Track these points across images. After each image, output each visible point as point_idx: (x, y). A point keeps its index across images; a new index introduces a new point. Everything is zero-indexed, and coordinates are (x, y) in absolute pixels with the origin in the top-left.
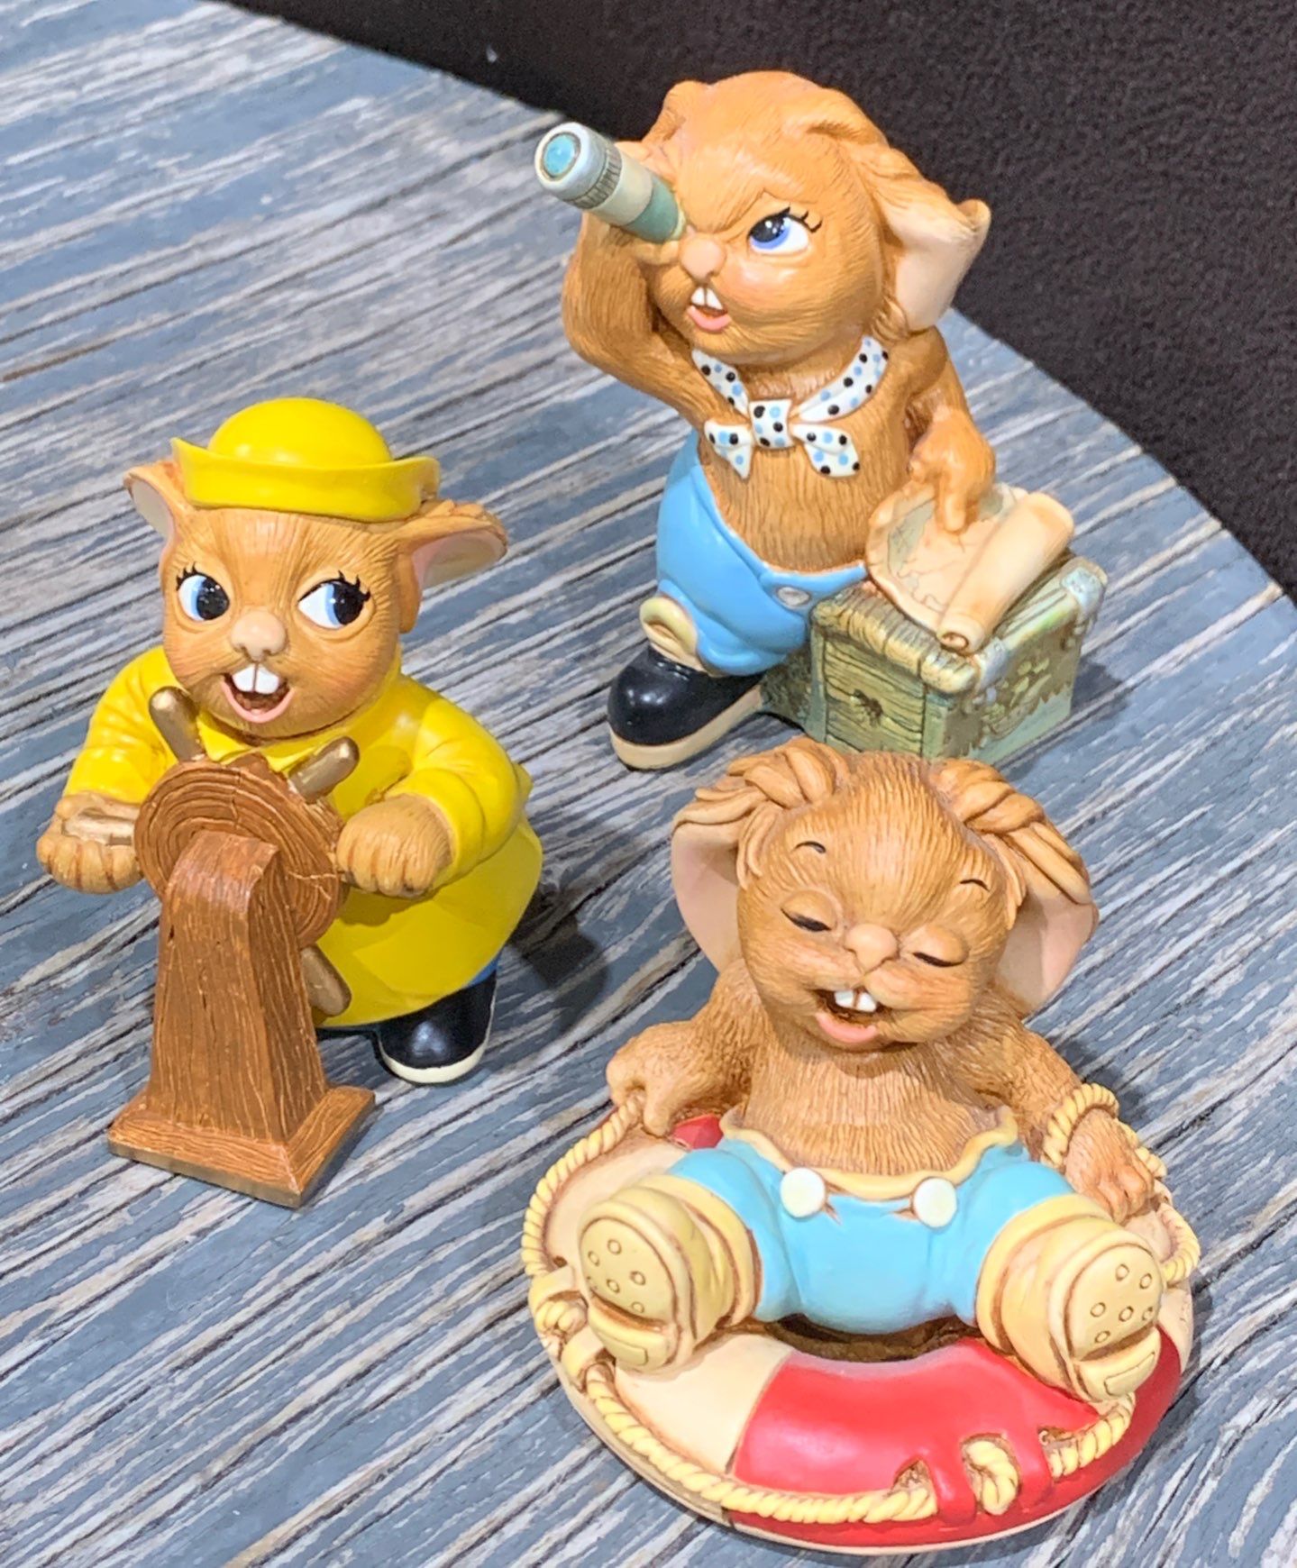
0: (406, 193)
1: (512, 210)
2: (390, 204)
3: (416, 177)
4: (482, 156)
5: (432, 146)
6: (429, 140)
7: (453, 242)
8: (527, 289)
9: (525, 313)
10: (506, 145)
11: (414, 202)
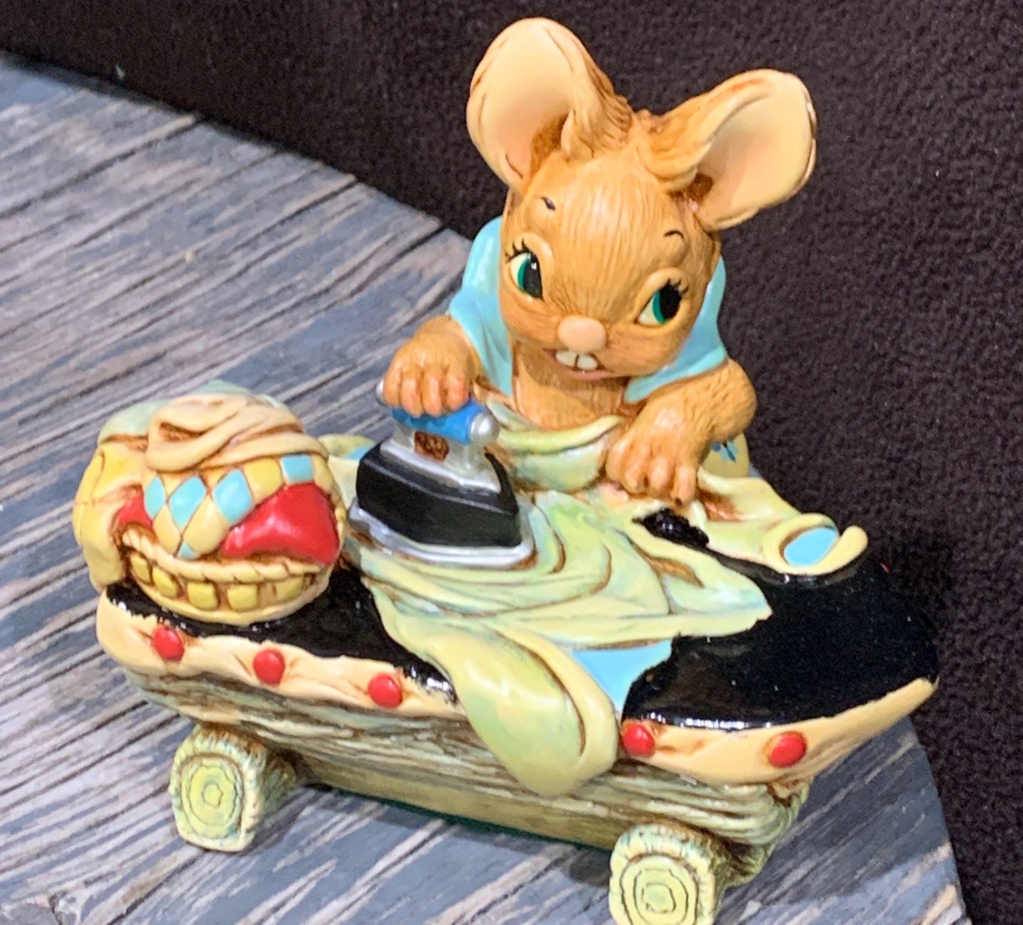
0: (48, 196)
1: (148, 207)
2: (31, 208)
3: (58, 180)
4: (124, 157)
5: (79, 149)
6: (77, 143)
7: (86, 241)
8: (148, 285)
9: (143, 310)
10: (150, 145)
11: (54, 204)
